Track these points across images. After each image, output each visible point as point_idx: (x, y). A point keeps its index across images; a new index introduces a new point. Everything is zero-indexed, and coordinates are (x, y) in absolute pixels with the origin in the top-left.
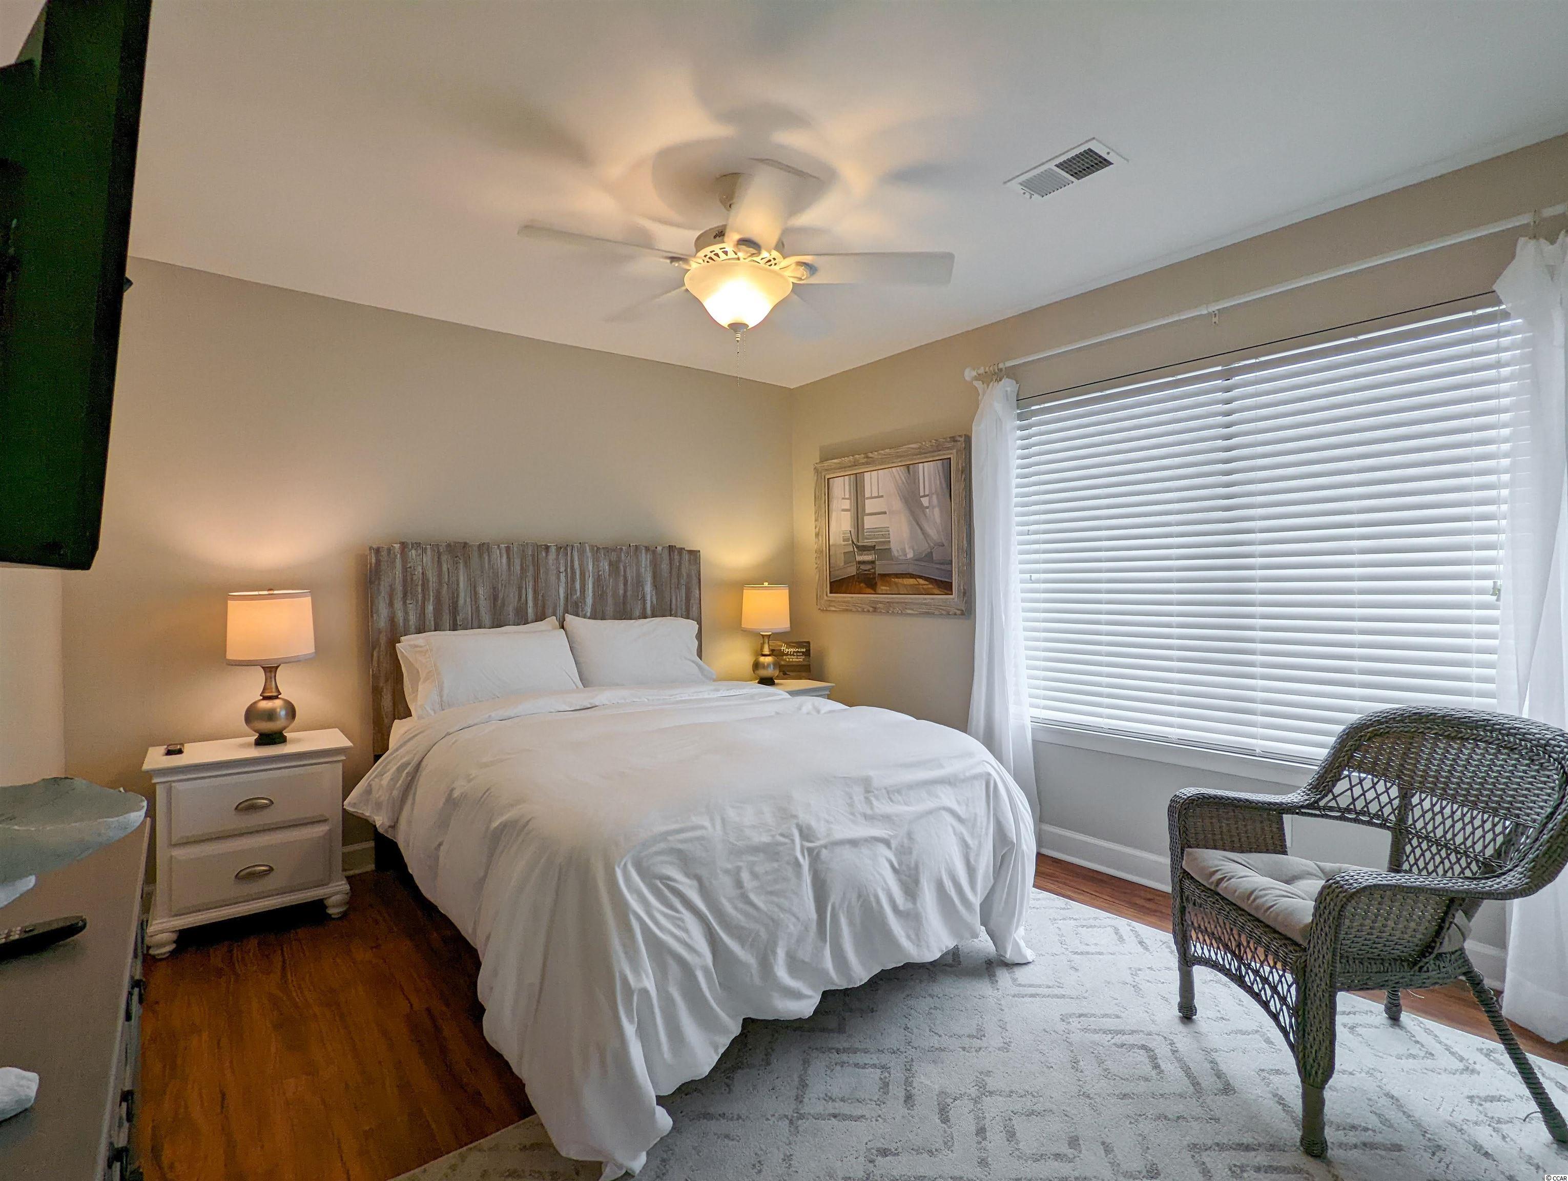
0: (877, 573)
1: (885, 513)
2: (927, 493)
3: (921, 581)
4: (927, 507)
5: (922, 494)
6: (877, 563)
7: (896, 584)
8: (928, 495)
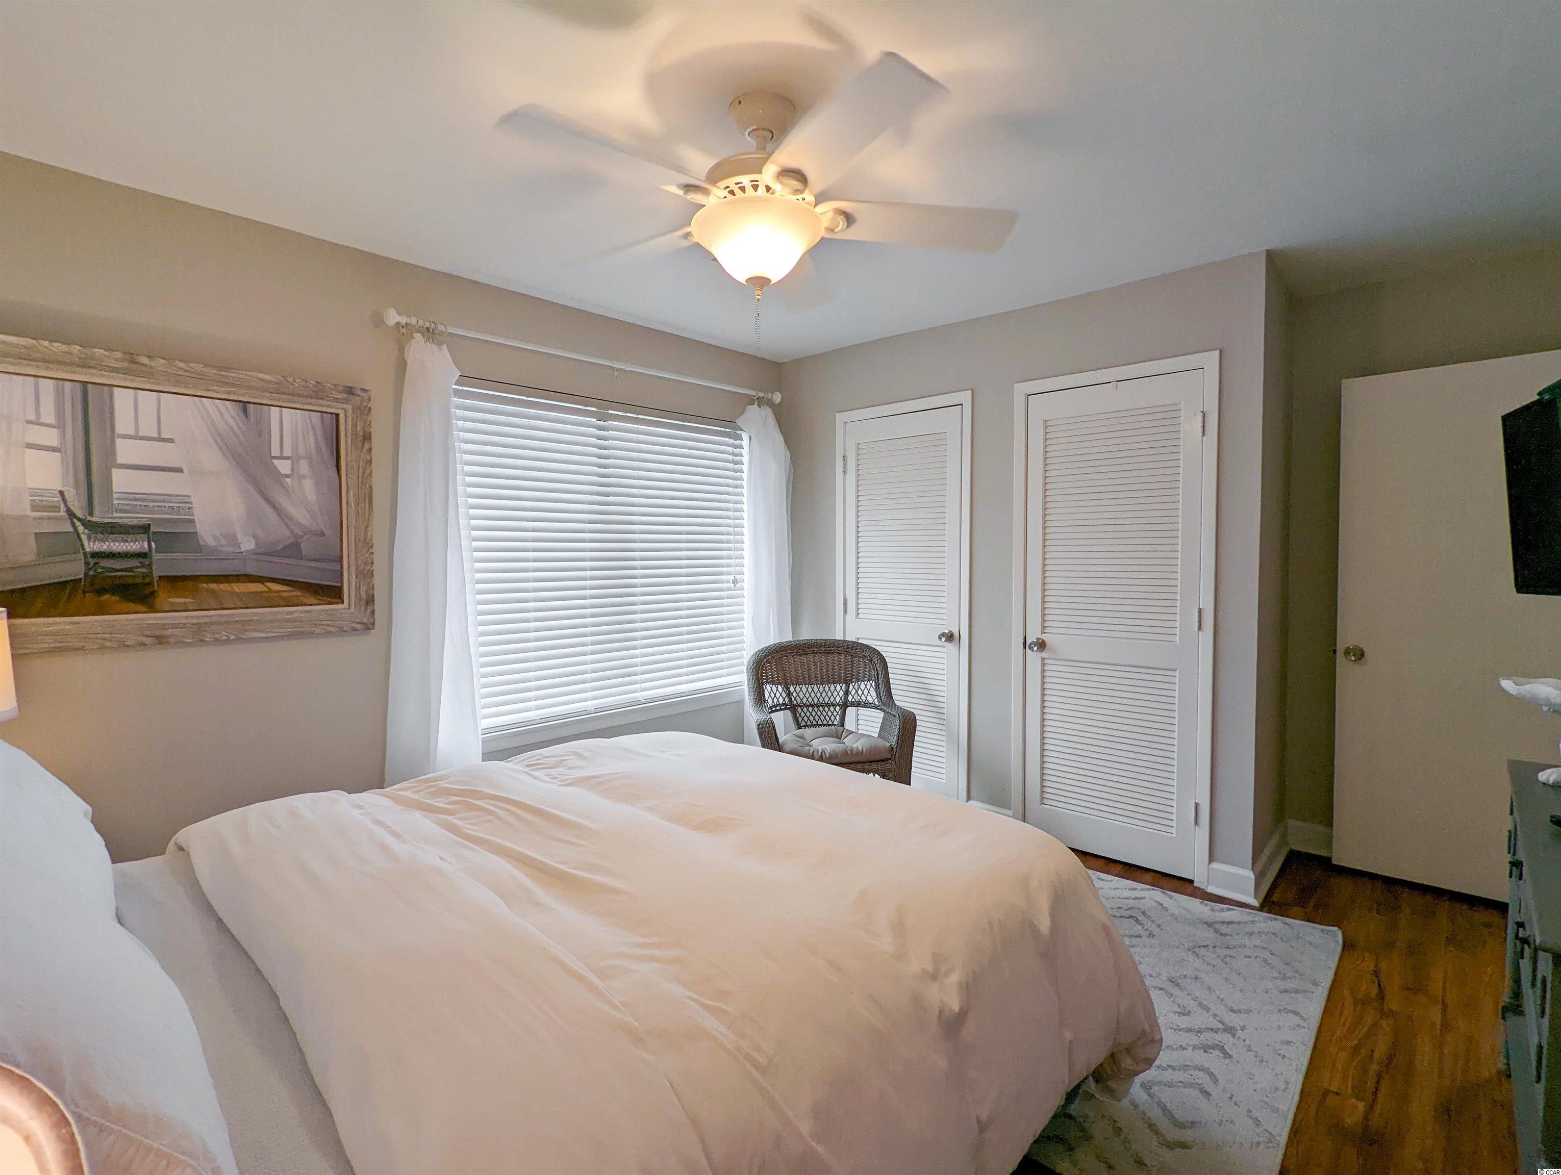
0: (156, 574)
1: (180, 470)
2: (287, 452)
3: (275, 587)
4: (287, 476)
5: (275, 452)
6: (156, 556)
7: (213, 592)
8: (288, 458)
